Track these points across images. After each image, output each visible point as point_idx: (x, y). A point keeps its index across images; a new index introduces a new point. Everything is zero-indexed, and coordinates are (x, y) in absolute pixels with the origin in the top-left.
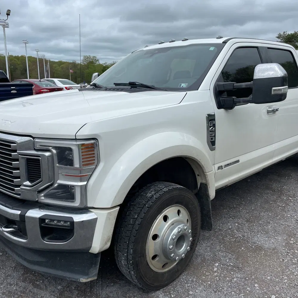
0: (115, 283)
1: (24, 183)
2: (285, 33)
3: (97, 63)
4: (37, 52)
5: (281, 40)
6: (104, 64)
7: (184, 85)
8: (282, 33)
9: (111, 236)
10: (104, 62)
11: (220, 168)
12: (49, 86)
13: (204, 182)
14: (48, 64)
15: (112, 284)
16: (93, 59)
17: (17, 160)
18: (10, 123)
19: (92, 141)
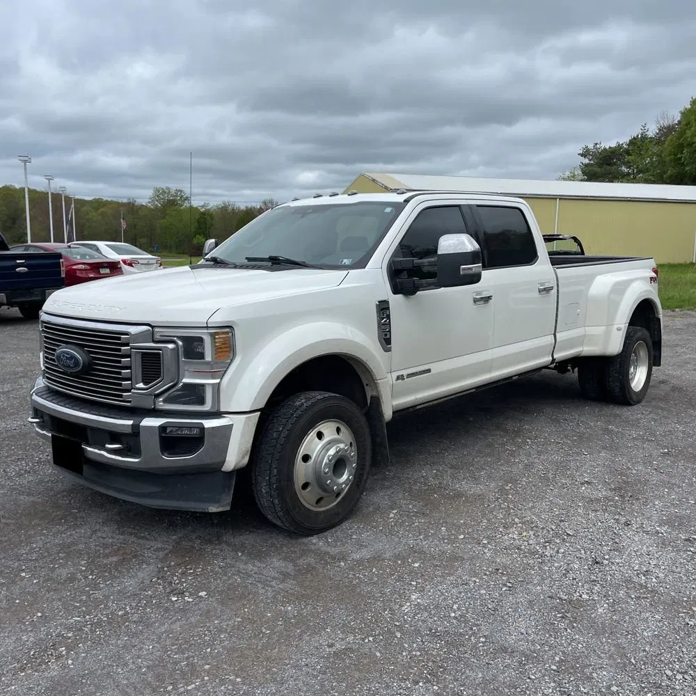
0: (250, 532)
1: (137, 386)
2: (598, 146)
3: (186, 204)
4: (49, 180)
5: (590, 160)
6: (203, 206)
7: (346, 262)
8: (591, 146)
9: (250, 449)
10: (202, 204)
11: (400, 378)
12: (87, 257)
13: (375, 394)
14: (73, 206)
15: (248, 533)
16: (177, 196)
17: (129, 356)
18: (118, 309)
19: (227, 330)
